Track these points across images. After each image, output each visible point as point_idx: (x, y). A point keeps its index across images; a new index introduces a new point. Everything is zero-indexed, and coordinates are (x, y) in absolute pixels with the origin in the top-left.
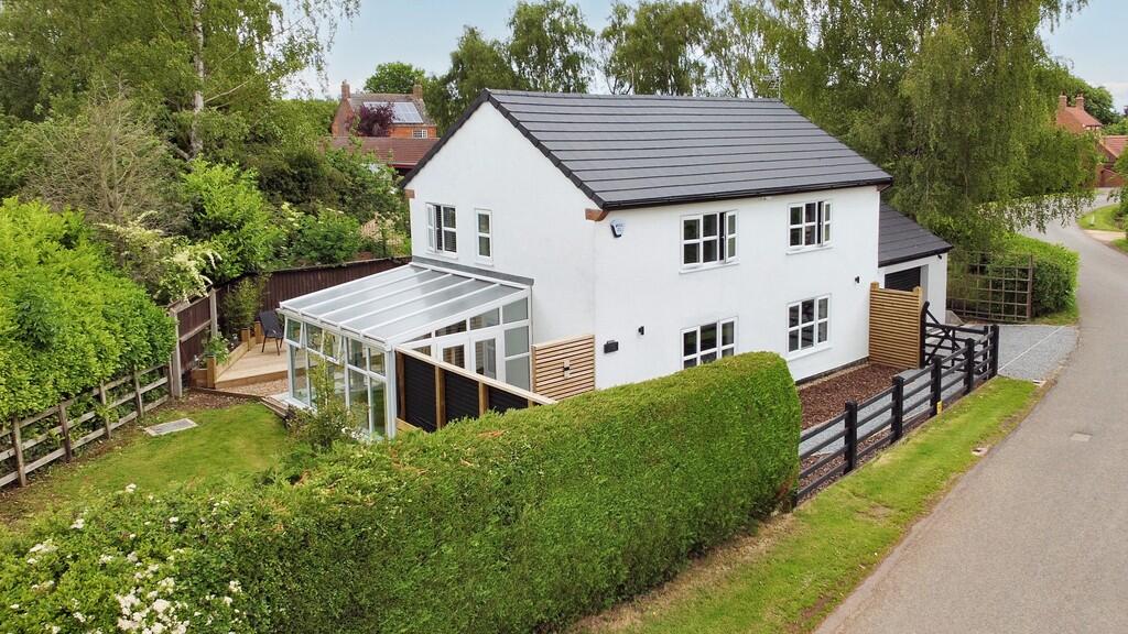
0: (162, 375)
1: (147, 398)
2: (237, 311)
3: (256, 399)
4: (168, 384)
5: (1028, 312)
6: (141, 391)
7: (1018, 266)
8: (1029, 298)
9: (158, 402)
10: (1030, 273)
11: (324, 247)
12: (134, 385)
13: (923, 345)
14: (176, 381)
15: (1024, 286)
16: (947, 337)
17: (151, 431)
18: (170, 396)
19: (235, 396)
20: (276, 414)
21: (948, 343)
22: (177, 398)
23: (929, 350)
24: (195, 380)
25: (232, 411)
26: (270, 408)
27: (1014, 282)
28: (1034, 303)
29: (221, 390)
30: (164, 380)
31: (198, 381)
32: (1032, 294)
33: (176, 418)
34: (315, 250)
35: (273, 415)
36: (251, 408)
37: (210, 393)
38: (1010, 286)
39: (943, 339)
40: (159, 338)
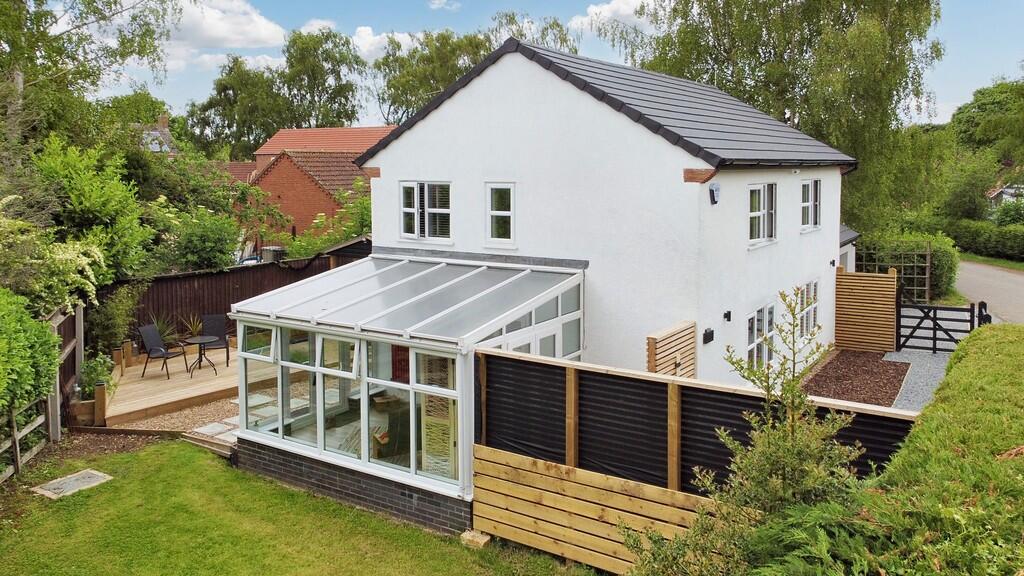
0: (38, 414)
1: (25, 446)
2: (107, 328)
3: (174, 436)
4: (46, 424)
5: (927, 296)
6: (19, 436)
7: (918, 252)
8: (927, 283)
9: (35, 450)
10: (928, 258)
11: (204, 249)
12: (11, 427)
13: (899, 326)
14: (55, 421)
15: (923, 270)
16: (927, 316)
17: (46, 491)
18: (48, 440)
19: (140, 433)
20: (214, 452)
21: (928, 323)
22: (55, 442)
23: (905, 332)
24: (75, 418)
25: (148, 453)
26: (202, 445)
27: (912, 267)
28: (933, 286)
29: (115, 427)
30: (41, 420)
31: (80, 418)
32: (930, 278)
33: (73, 470)
34: (193, 253)
35: (211, 455)
36: (174, 447)
37: (99, 433)
38: (908, 272)
39: (922, 319)
40: (42, 360)
